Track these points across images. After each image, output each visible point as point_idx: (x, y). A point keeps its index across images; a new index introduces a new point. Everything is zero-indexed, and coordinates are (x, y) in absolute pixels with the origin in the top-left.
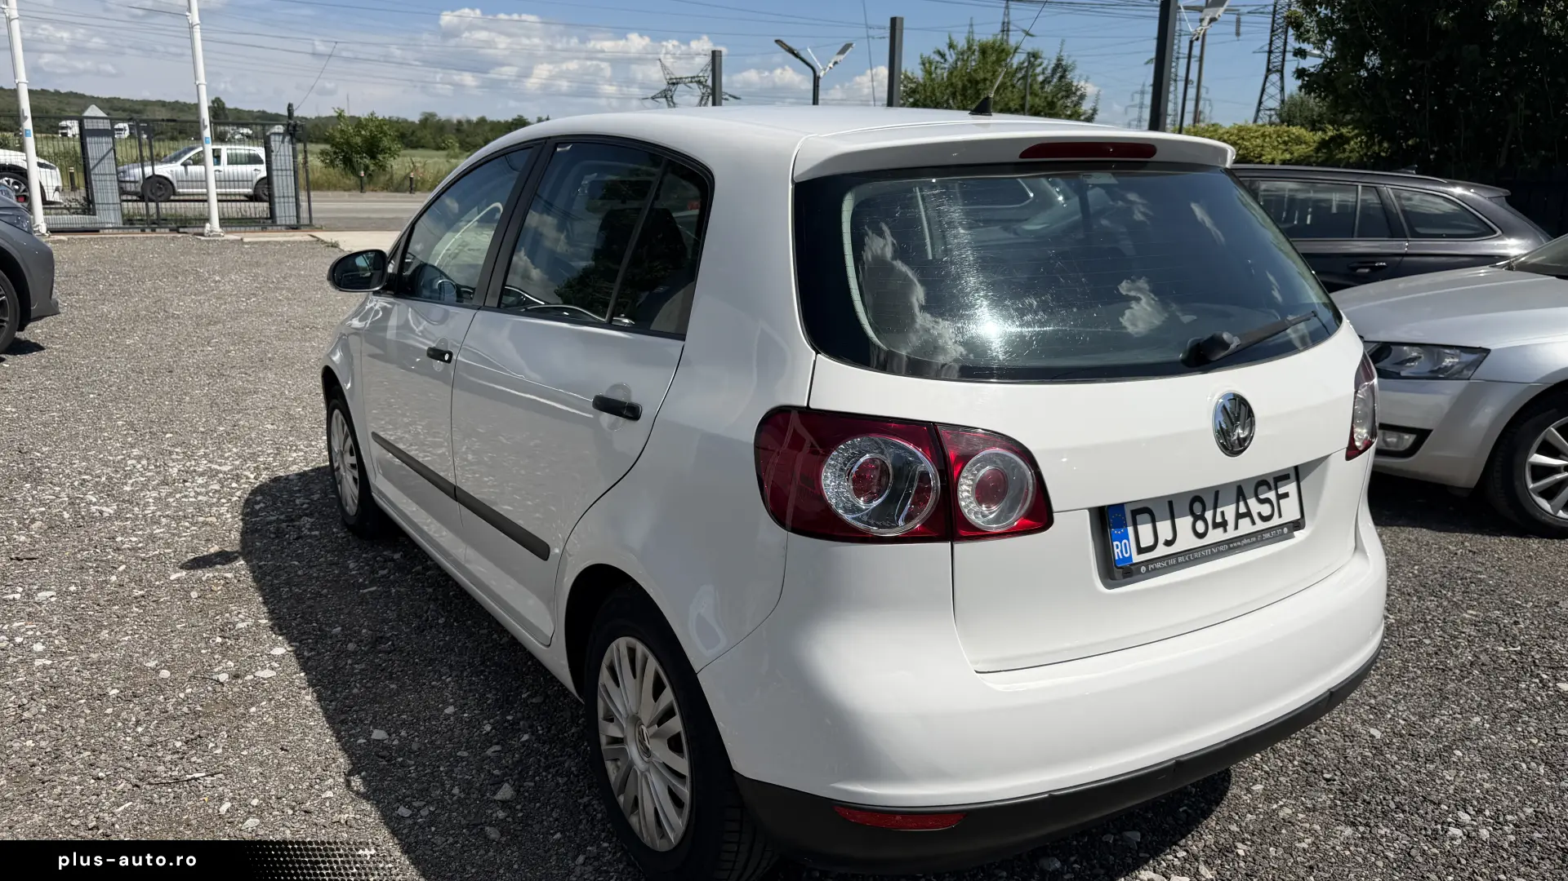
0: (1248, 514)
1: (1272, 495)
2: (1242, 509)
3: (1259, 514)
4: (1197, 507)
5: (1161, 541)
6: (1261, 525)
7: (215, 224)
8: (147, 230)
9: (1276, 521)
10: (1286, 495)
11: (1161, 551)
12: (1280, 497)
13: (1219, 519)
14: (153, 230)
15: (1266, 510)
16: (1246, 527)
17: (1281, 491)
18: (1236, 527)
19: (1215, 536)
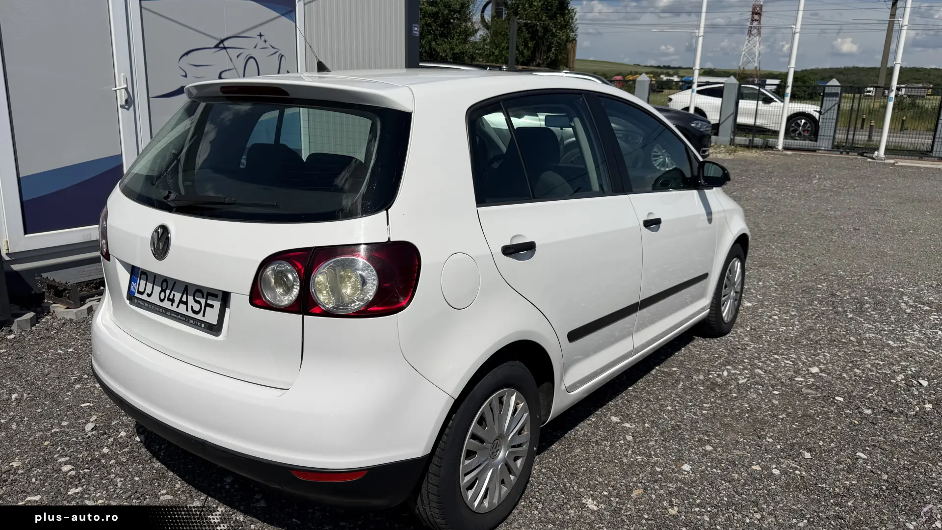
0: (186, 303)
1: (203, 301)
2: (184, 299)
3: (192, 307)
4: (165, 284)
5: (146, 293)
6: (190, 313)
7: (882, 152)
8: (844, 153)
9: (199, 317)
10: (212, 306)
11: (144, 297)
12: (207, 305)
13: (171, 297)
14: (848, 153)
15: (197, 307)
16: (182, 309)
17: (209, 302)
18: (178, 307)
19: (167, 304)
